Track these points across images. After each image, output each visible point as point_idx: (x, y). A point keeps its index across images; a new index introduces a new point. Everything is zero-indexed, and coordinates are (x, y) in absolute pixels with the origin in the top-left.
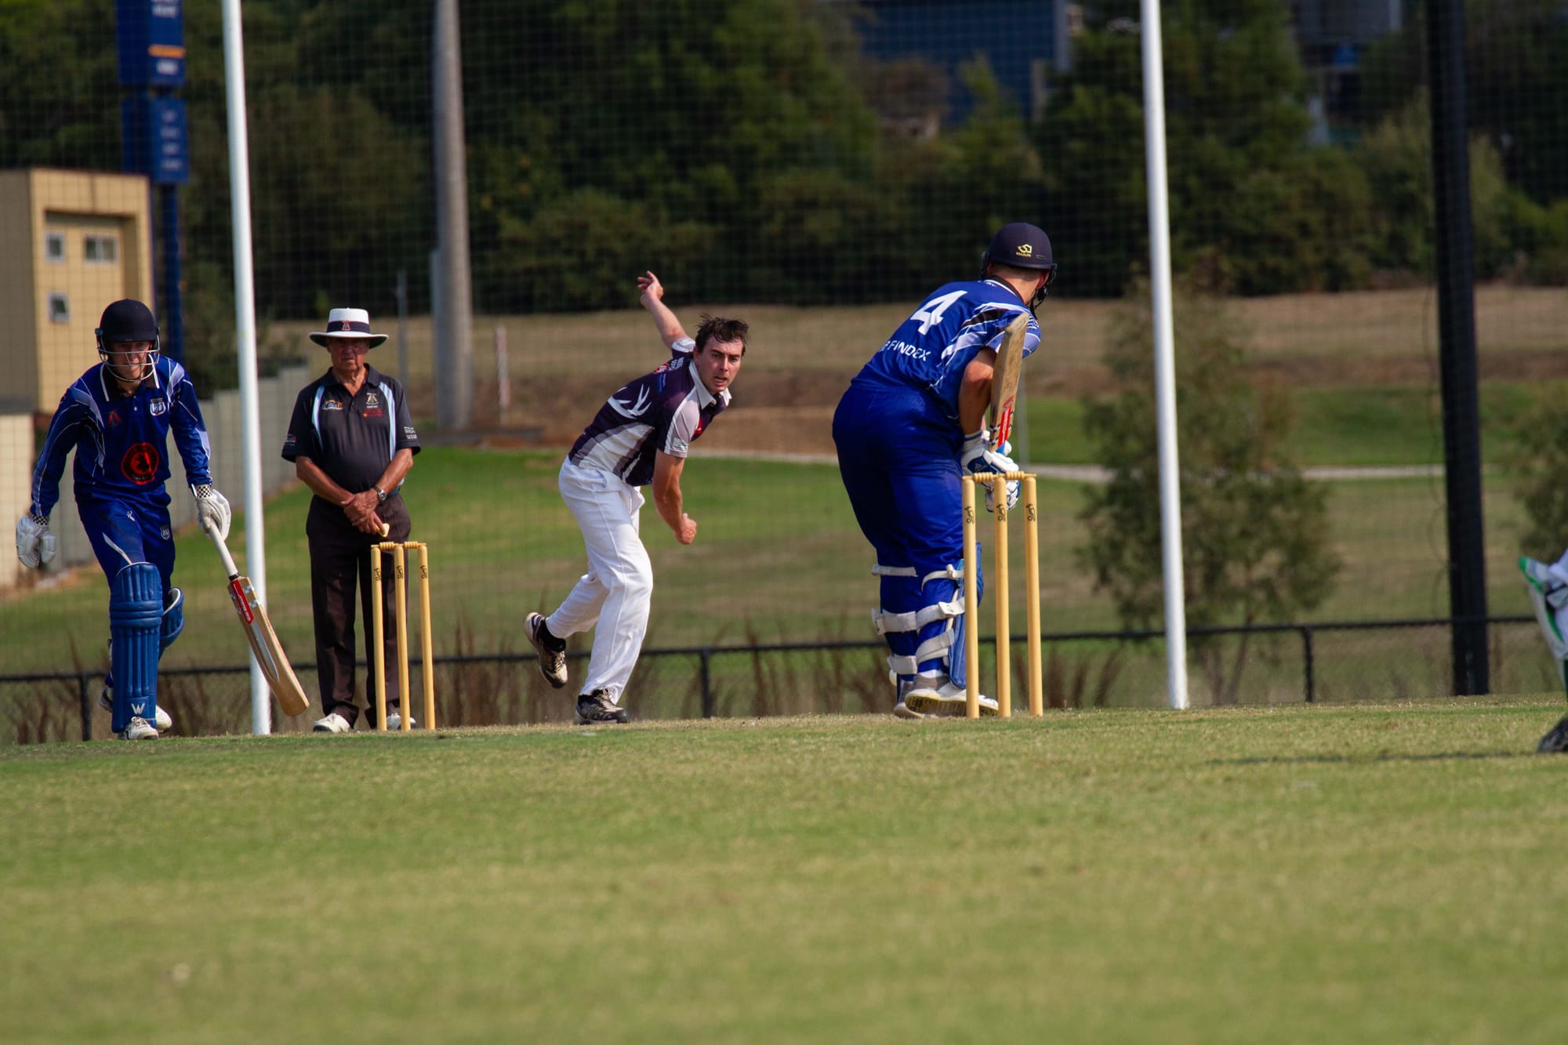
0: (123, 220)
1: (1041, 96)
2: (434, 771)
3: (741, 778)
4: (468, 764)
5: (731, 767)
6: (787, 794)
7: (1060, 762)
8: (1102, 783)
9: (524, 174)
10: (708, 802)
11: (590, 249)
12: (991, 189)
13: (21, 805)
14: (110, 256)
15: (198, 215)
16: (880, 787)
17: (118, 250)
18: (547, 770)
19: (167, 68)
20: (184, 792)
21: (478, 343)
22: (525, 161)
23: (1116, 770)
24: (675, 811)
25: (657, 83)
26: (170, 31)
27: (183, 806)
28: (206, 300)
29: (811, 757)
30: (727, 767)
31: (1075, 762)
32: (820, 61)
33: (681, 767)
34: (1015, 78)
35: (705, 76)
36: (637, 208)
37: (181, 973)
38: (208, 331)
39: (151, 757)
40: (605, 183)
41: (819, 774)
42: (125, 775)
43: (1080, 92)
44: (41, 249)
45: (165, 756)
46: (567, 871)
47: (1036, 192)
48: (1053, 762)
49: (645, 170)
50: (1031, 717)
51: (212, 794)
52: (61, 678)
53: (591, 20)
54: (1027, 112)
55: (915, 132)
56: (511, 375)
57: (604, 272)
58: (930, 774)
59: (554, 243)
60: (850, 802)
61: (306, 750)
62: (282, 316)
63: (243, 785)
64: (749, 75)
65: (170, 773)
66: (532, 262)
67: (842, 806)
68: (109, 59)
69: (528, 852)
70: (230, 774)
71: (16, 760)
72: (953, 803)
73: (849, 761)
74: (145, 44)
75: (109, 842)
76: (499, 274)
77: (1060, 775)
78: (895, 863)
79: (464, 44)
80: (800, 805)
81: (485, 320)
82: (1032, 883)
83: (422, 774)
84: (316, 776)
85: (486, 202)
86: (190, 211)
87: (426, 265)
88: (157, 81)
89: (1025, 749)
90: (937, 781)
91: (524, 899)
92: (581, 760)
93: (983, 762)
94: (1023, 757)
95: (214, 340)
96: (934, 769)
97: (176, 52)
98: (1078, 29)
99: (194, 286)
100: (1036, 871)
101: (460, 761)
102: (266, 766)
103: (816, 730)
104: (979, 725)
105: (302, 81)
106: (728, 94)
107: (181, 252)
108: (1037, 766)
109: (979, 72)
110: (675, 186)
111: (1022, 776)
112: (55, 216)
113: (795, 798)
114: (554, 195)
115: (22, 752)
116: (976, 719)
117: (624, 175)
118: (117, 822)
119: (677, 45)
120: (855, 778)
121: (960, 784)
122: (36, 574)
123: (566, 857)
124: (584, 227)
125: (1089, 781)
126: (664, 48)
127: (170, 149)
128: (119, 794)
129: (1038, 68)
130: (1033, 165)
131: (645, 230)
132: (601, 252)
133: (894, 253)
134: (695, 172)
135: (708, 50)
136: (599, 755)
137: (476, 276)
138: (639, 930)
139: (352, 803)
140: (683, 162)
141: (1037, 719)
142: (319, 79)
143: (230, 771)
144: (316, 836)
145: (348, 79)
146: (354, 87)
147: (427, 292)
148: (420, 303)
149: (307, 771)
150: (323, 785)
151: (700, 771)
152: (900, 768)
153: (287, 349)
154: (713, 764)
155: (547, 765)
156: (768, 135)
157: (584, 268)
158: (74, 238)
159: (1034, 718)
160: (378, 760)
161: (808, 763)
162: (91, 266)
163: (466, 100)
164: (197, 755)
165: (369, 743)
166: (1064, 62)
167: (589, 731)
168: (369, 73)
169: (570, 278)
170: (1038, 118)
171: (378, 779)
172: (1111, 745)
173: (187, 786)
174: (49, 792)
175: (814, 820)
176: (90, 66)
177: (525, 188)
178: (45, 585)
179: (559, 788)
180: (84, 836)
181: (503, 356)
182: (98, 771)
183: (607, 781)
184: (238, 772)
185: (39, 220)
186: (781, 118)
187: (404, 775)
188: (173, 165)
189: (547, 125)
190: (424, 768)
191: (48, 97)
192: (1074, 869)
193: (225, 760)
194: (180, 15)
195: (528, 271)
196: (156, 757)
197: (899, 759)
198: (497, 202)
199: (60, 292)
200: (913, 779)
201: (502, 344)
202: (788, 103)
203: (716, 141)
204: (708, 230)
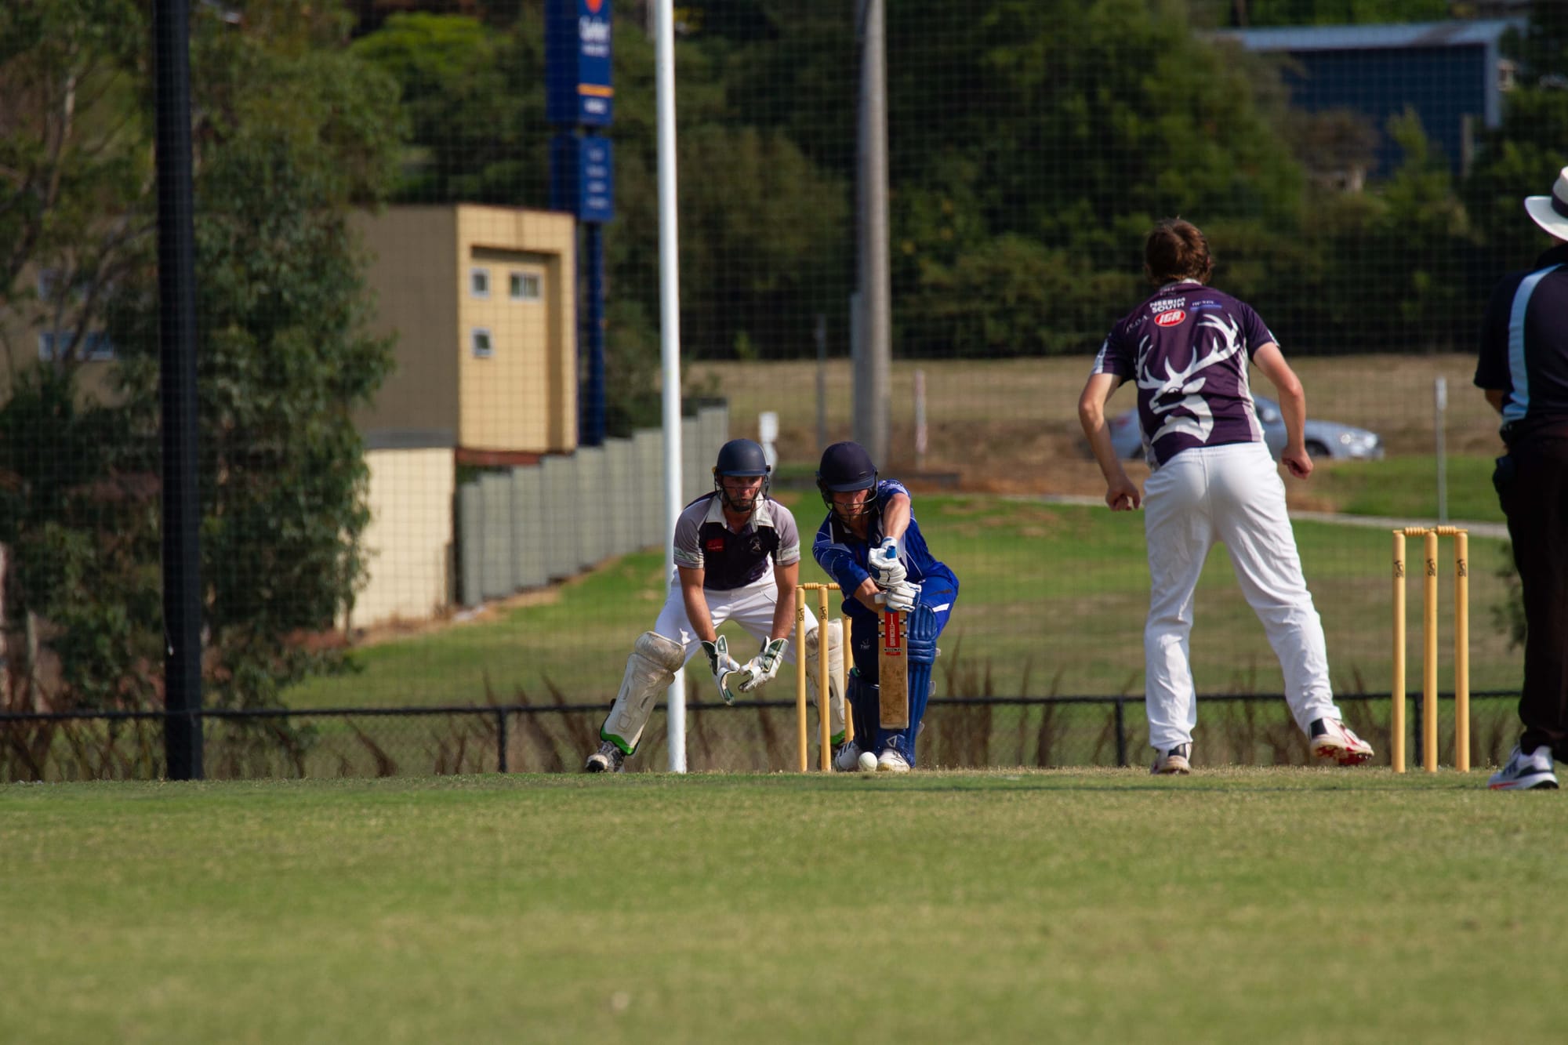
0: (548, 258)
1: (1470, 151)
2: (861, 810)
3: (1167, 825)
4: (893, 805)
5: (1156, 814)
6: (1215, 843)
7: (1488, 819)
8: (1531, 841)
9: (946, 220)
10: (1136, 848)
11: (1011, 296)
12: (1417, 242)
13: (454, 833)
14: (535, 293)
15: (621, 253)
16: (1308, 838)
17: (542, 286)
18: (973, 813)
19: (595, 107)
20: (613, 825)
21: (898, 386)
22: (947, 206)
23: (1546, 827)
24: (1103, 857)
25: (1083, 131)
26: (599, 71)
27: (615, 838)
28: (628, 339)
29: (1237, 807)
30: (1153, 814)
31: (1504, 818)
32: (1248, 111)
33: (1107, 813)
34: (1443, 131)
35: (1131, 125)
36: (1060, 255)
37: (621, 1001)
38: (629, 370)
39: (579, 791)
40: (1026, 229)
41: (1245, 824)
42: (555, 807)
43: (1509, 148)
44: (466, 284)
45: (594, 790)
46: (997, 913)
47: (1462, 247)
48: (1482, 818)
49: (1069, 217)
50: (1458, 773)
51: (641, 828)
52: (479, 711)
53: (1020, 66)
54: (1457, 167)
55: (1342, 184)
56: (930, 421)
57: (1023, 319)
58: (1356, 826)
59: (977, 289)
60: (1279, 852)
61: (733, 787)
62: (704, 356)
63: (672, 819)
64: (1175, 124)
65: (599, 806)
66: (953, 307)
67: (1270, 856)
68: (539, 97)
69: (958, 893)
70: (658, 809)
71: (447, 790)
72: (1382, 855)
73: (1275, 812)
74: (575, 82)
75: (543, 872)
76: (921, 318)
77: (1490, 831)
78: (1326, 915)
79: (891, 87)
80: (1227, 854)
81: (905, 365)
82: (1465, 937)
83: (848, 813)
84: (742, 813)
85: (908, 247)
86: (613, 250)
87: (847, 308)
88: (584, 120)
89: (1453, 804)
90: (1365, 833)
91: (955, 939)
92: (1006, 804)
93: (1411, 816)
94: (1451, 813)
95: (635, 378)
96: (1362, 822)
97: (604, 91)
98: (1509, 84)
99: (617, 324)
100: (1470, 926)
101: (885, 802)
102: (694, 802)
103: (1240, 780)
104: (1405, 779)
105: (728, 122)
106: (1155, 143)
107: (604, 291)
108: (1466, 822)
109: (1408, 127)
110: (1098, 234)
111: (1450, 831)
112: (481, 252)
113: (1223, 847)
114: (977, 241)
115: (450, 782)
116: (1402, 774)
117: (1047, 222)
118: (550, 852)
119: (1104, 94)
120: (1283, 829)
121: (1388, 838)
122: (452, 608)
123: (997, 898)
124: (1007, 273)
125: (1519, 838)
126: (1091, 96)
127: (597, 187)
128: (549, 826)
129: (1468, 123)
130: (1460, 219)
131: (1064, 277)
132: (1022, 298)
133: (1319, 305)
134: (1118, 221)
135: (1137, 101)
136: (1023, 800)
137: (895, 320)
138: (1071, 973)
139: (779, 840)
140: (1105, 211)
141: (1464, 775)
142: (746, 120)
143: (658, 805)
144: (747, 871)
145: (775, 120)
146: (780, 129)
147: (847, 336)
148: (840, 345)
149: (733, 808)
150: (751, 822)
151: (1125, 818)
152: (1327, 820)
153: (707, 389)
154: (1138, 812)
155: (972, 808)
156: (1193, 185)
157: (1005, 314)
158: (499, 273)
159: (1461, 774)
160: (804, 798)
161: (1233, 813)
162: (518, 302)
163: (891, 144)
164: (625, 789)
165: (793, 782)
166: (1494, 116)
167: (1015, 776)
168: (797, 115)
169: (990, 325)
170: (1467, 173)
171: (805, 818)
172: (1540, 803)
173: (617, 820)
174: (481, 822)
175: (1243, 869)
176: (518, 103)
177: (946, 234)
178: (462, 618)
179: (986, 831)
180: (518, 865)
181: (922, 402)
182: (528, 803)
183: (1033, 825)
184: (665, 808)
185: (464, 255)
186: (1206, 169)
187: (830, 814)
188: (599, 203)
189: (970, 171)
190: (849, 807)
191: (477, 133)
192: (1507, 924)
193: (653, 795)
194: (611, 55)
195: (951, 317)
196: (585, 790)
197: (1326, 812)
198: (919, 248)
199: (486, 328)
200: (1341, 831)
201: (922, 387)
202: (1214, 154)
203: (1140, 189)
204: (1130, 279)
